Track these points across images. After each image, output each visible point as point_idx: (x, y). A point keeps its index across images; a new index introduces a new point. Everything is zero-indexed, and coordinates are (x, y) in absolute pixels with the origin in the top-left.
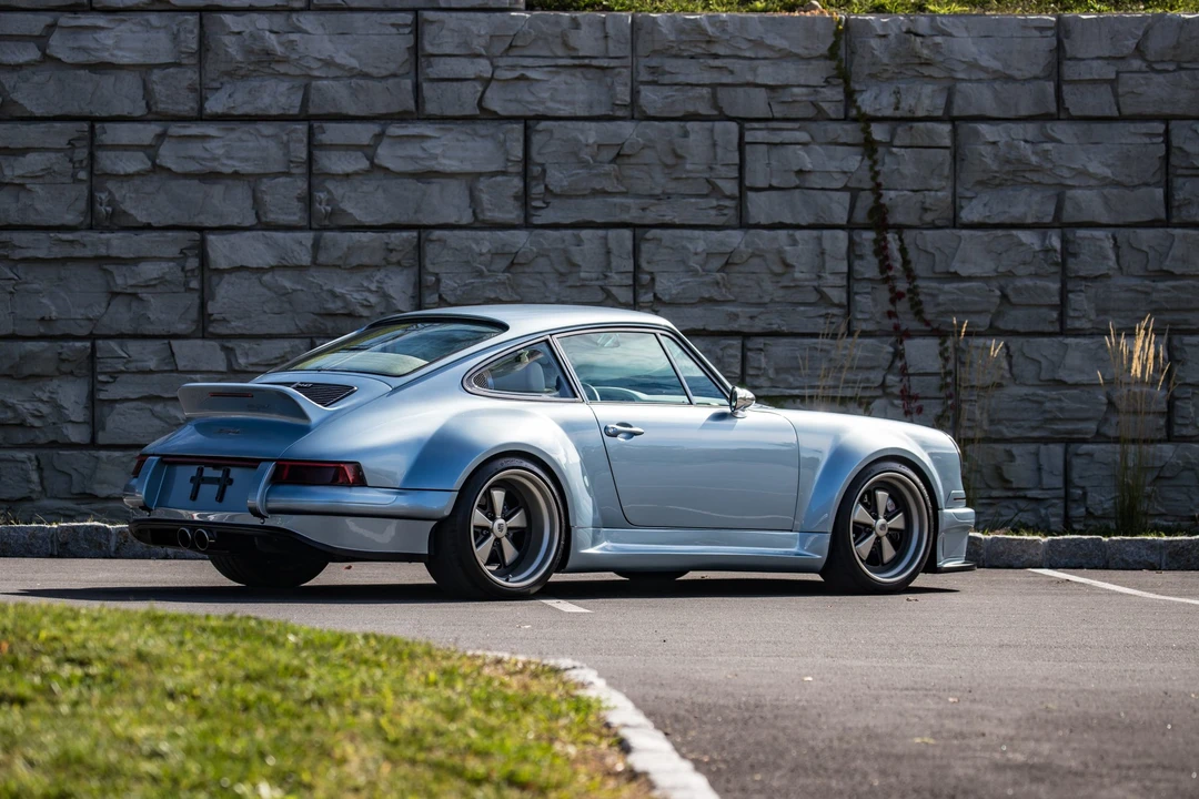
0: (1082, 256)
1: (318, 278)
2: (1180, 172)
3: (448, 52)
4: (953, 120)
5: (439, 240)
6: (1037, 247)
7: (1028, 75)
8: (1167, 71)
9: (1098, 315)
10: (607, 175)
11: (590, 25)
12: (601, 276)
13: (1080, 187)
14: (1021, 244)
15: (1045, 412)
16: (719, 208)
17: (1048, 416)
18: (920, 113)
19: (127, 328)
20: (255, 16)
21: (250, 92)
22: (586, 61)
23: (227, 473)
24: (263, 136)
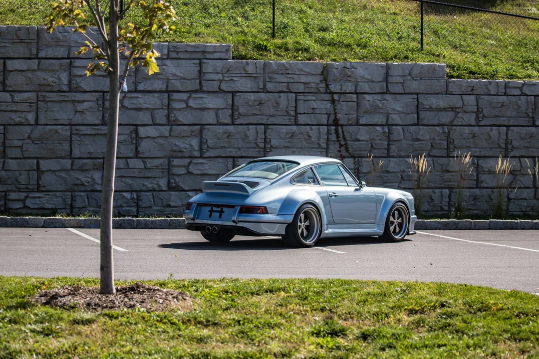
0: (394, 134)
1: (172, 140)
2: (421, 109)
3: (210, 72)
5: (207, 129)
6: (381, 131)
7: (378, 80)
8: (417, 80)
9: (398, 152)
10: (257, 109)
11: (251, 64)
12: (255, 140)
13: (393, 114)
14: (377, 130)
15: (384, 180)
16: (290, 119)
17: (384, 181)
18: (348, 92)
21: (151, 84)
22: (251, 75)
23: (222, 209)
24: (155, 97)
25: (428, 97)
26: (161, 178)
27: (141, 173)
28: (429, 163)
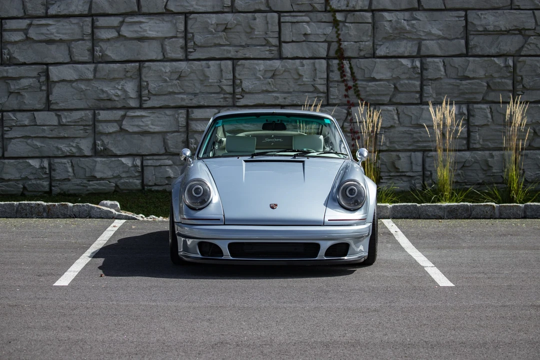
0: (429, 70)
1: (96, 84)
2: (472, 33)
4: (373, 11)
5: (148, 67)
6: (410, 66)
9: (437, 96)
10: (221, 37)
12: (219, 81)
13: (428, 40)
14: (402, 65)
15: (414, 138)
17: (415, 140)
18: (357, 8)
19: (16, 107)
21: (67, 5)
24: (73, 24)
25: (482, 14)
26: (84, 138)
27: (54, 132)
28: (485, 112)
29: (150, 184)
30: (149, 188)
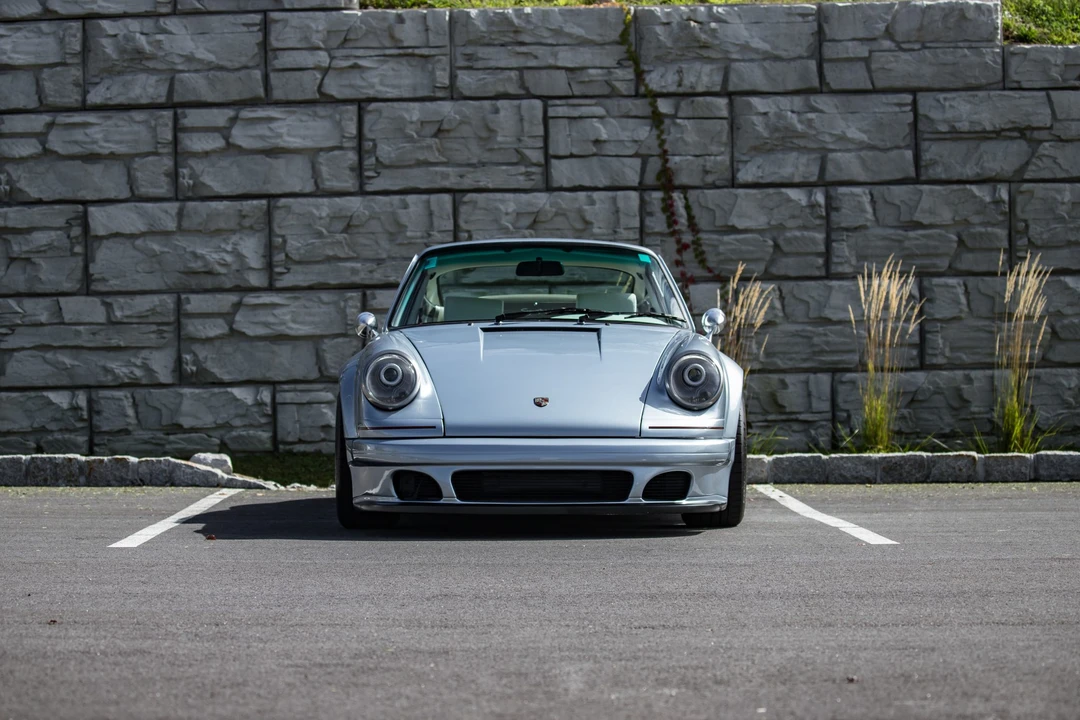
0: (843, 210)
1: (182, 241)
2: (926, 136)
3: (291, 46)
4: (730, 95)
5: (284, 207)
6: (804, 202)
7: (793, 55)
8: (913, 50)
9: (858, 261)
10: (429, 147)
11: (413, 19)
12: (425, 235)
13: (840, 150)
14: (789, 200)
15: (813, 345)
17: (816, 349)
18: (700, 89)
19: (22, 288)
20: (128, 21)
21: (124, 85)
22: (410, 51)
24: (135, 122)
25: (945, 99)
26: (158, 348)
27: (98, 337)
28: (953, 293)
29: (290, 439)
30: (288, 447)
